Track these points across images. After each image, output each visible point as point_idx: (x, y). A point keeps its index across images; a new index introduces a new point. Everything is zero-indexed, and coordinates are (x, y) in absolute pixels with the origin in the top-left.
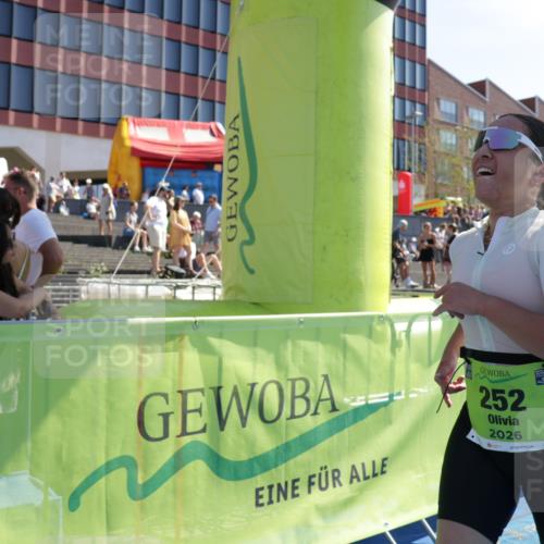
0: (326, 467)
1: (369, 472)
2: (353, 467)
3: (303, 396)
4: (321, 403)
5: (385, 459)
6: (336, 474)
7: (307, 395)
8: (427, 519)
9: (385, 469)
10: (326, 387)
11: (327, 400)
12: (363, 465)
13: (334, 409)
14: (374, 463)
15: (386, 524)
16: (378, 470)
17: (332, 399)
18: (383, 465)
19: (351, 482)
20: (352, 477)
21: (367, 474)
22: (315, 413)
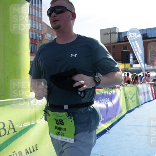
0: (15, 152)
1: (32, 150)
2: (26, 150)
3: (3, 128)
4: (10, 130)
5: (37, 145)
6: (20, 153)
7: (5, 128)
9: (37, 148)
10: (11, 125)
11: (12, 128)
12: (29, 148)
13: (15, 131)
14: (33, 147)
16: (35, 149)
17: (14, 128)
18: (36, 147)
19: (26, 155)
20: (26, 153)
21: (31, 151)
22: (9, 134)
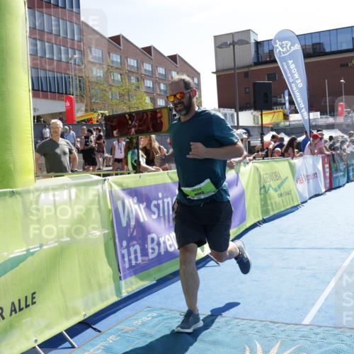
1: (23, 305)
2: (13, 304)
5: (34, 293)
6: (1, 311)
8: (66, 331)
9: (34, 301)
14: (26, 297)
15: (36, 341)
16: (29, 302)
18: (33, 298)
19: (11, 315)
20: (12, 311)
21: (22, 307)
